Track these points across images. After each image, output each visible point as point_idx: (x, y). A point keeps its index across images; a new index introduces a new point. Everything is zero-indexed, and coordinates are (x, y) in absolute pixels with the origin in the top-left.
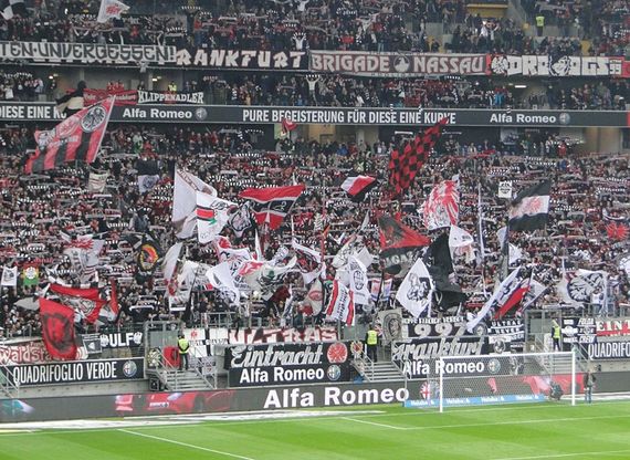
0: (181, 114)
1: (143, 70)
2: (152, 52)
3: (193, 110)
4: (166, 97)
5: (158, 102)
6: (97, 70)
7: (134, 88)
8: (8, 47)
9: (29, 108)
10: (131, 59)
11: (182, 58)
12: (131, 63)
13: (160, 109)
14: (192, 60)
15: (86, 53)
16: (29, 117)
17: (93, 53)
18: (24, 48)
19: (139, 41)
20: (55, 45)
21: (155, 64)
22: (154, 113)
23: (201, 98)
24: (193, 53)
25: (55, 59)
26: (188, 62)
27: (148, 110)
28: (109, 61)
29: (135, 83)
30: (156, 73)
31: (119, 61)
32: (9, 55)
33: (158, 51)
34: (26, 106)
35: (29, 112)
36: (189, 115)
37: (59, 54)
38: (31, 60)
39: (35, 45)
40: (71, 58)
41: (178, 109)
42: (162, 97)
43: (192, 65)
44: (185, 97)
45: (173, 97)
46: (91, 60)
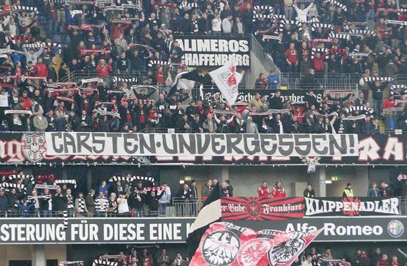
0: (366, 230)
1: (311, 168)
2: (323, 143)
3: (384, 223)
4: (346, 206)
5: (334, 213)
6: (246, 169)
7: (299, 194)
8: (121, 140)
9: (152, 226)
10: (295, 154)
11: (367, 150)
12: (294, 160)
13: (337, 223)
14: (381, 152)
15: (231, 146)
16: (152, 238)
17: (241, 146)
18: (143, 142)
19: (304, 128)
20: (186, 136)
21: (329, 160)
22: (329, 229)
23: (394, 206)
24: (382, 143)
25: (187, 156)
26: (375, 156)
27: (319, 224)
28: (263, 157)
29: (300, 188)
30: (330, 172)
31: (277, 156)
32: (122, 152)
33: (333, 141)
34: (147, 223)
35: (152, 232)
36: (378, 230)
37: (192, 150)
38: (153, 159)
39: (158, 137)
40: (208, 155)
41: (362, 223)
42: (339, 206)
43: (381, 160)
44: (372, 206)
45: (355, 206)
46: (238, 157)
